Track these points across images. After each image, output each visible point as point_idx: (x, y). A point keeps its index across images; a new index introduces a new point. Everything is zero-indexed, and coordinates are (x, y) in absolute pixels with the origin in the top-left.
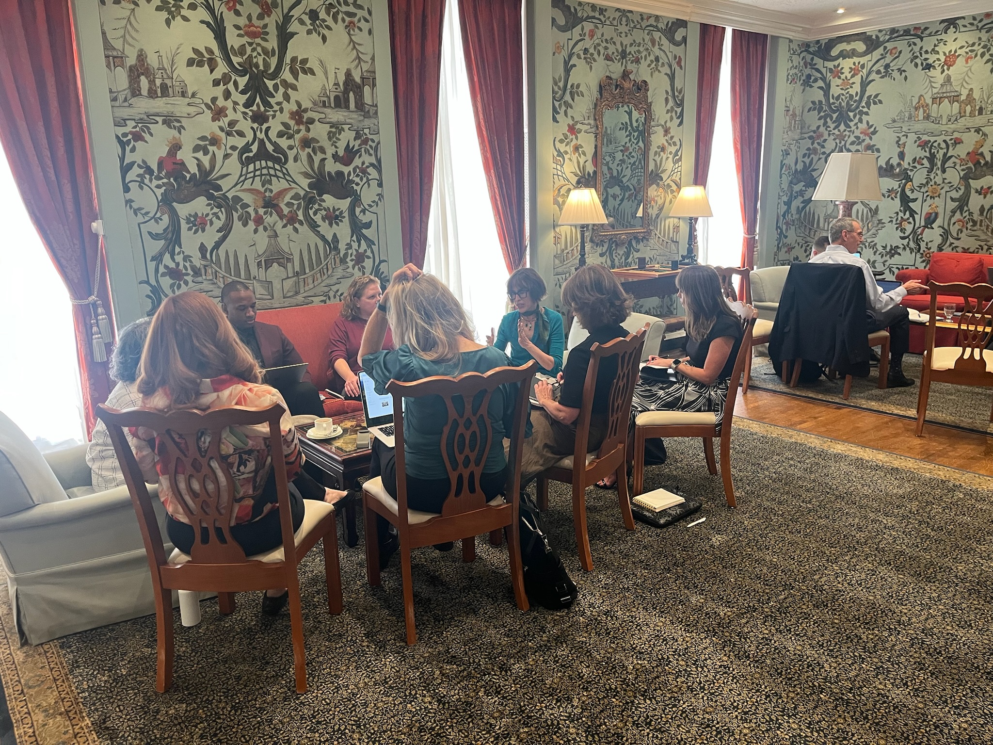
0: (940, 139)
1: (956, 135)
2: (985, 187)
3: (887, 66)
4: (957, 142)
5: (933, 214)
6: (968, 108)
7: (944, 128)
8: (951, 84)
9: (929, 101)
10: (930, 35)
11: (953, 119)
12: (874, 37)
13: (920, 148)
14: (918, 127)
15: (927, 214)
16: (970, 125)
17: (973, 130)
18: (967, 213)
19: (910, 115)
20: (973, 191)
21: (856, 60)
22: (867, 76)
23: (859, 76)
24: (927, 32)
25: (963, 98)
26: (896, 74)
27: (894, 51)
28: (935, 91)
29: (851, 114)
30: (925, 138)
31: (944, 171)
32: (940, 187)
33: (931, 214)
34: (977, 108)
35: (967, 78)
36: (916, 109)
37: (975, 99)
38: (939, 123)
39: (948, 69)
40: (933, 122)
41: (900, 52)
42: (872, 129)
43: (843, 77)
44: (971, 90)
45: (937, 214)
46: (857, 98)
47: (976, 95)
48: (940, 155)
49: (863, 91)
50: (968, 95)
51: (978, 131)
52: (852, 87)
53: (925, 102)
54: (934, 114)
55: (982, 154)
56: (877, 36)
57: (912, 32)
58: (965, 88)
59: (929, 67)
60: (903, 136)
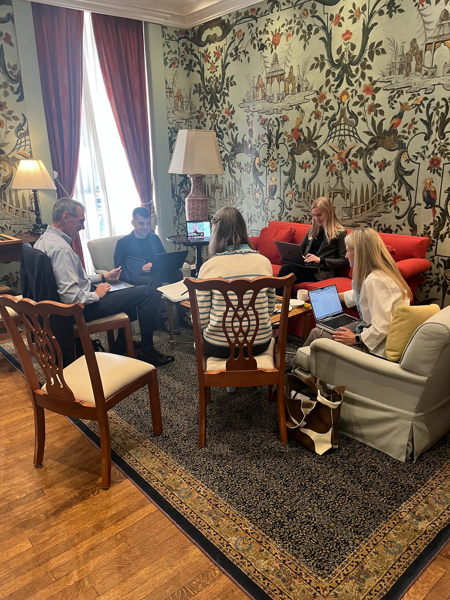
0: (273, 117)
1: (284, 113)
2: (305, 162)
3: (236, 49)
4: (285, 119)
5: (274, 187)
6: (291, 86)
7: (275, 106)
8: (278, 63)
9: (265, 81)
10: (262, 16)
11: (281, 97)
12: (226, 21)
13: (261, 126)
14: (259, 106)
15: (270, 186)
16: (292, 102)
17: (294, 107)
18: (295, 185)
19: (254, 95)
20: (297, 166)
21: (217, 44)
22: (225, 59)
23: (220, 59)
24: (260, 13)
25: (287, 76)
26: (242, 56)
27: (240, 34)
28: (268, 70)
29: (218, 95)
30: (264, 116)
31: (278, 148)
32: (276, 161)
33: (272, 186)
34: (296, 85)
35: (288, 57)
36: (257, 89)
37: (294, 77)
38: (272, 102)
39: (275, 49)
40: (268, 101)
41: (244, 35)
42: (231, 109)
43: (211, 61)
44: (292, 68)
45: (276, 186)
46: (221, 81)
47: (295, 73)
48: (274, 133)
49: (224, 74)
50: (290, 73)
51: (298, 108)
52: (216, 71)
53: (262, 82)
54: (268, 94)
55: (301, 130)
56: (228, 21)
57: (250, 14)
58: (288, 66)
59: (262, 47)
60: (251, 115)
